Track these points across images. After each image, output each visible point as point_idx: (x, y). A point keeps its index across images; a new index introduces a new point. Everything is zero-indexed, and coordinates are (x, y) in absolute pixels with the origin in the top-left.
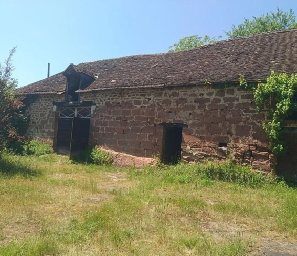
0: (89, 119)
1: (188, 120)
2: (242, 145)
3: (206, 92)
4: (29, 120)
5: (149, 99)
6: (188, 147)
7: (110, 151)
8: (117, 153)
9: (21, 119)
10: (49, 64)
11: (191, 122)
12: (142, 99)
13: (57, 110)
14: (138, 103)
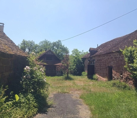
0: (94, 65)
1: (113, 65)
2: (126, 74)
3: (117, 54)
4: (84, 65)
5: (105, 58)
6: (114, 75)
7: (98, 76)
8: (99, 76)
9: (82, 65)
10: (98, 45)
11: (114, 66)
12: (104, 58)
13: (89, 62)
14: (103, 59)
